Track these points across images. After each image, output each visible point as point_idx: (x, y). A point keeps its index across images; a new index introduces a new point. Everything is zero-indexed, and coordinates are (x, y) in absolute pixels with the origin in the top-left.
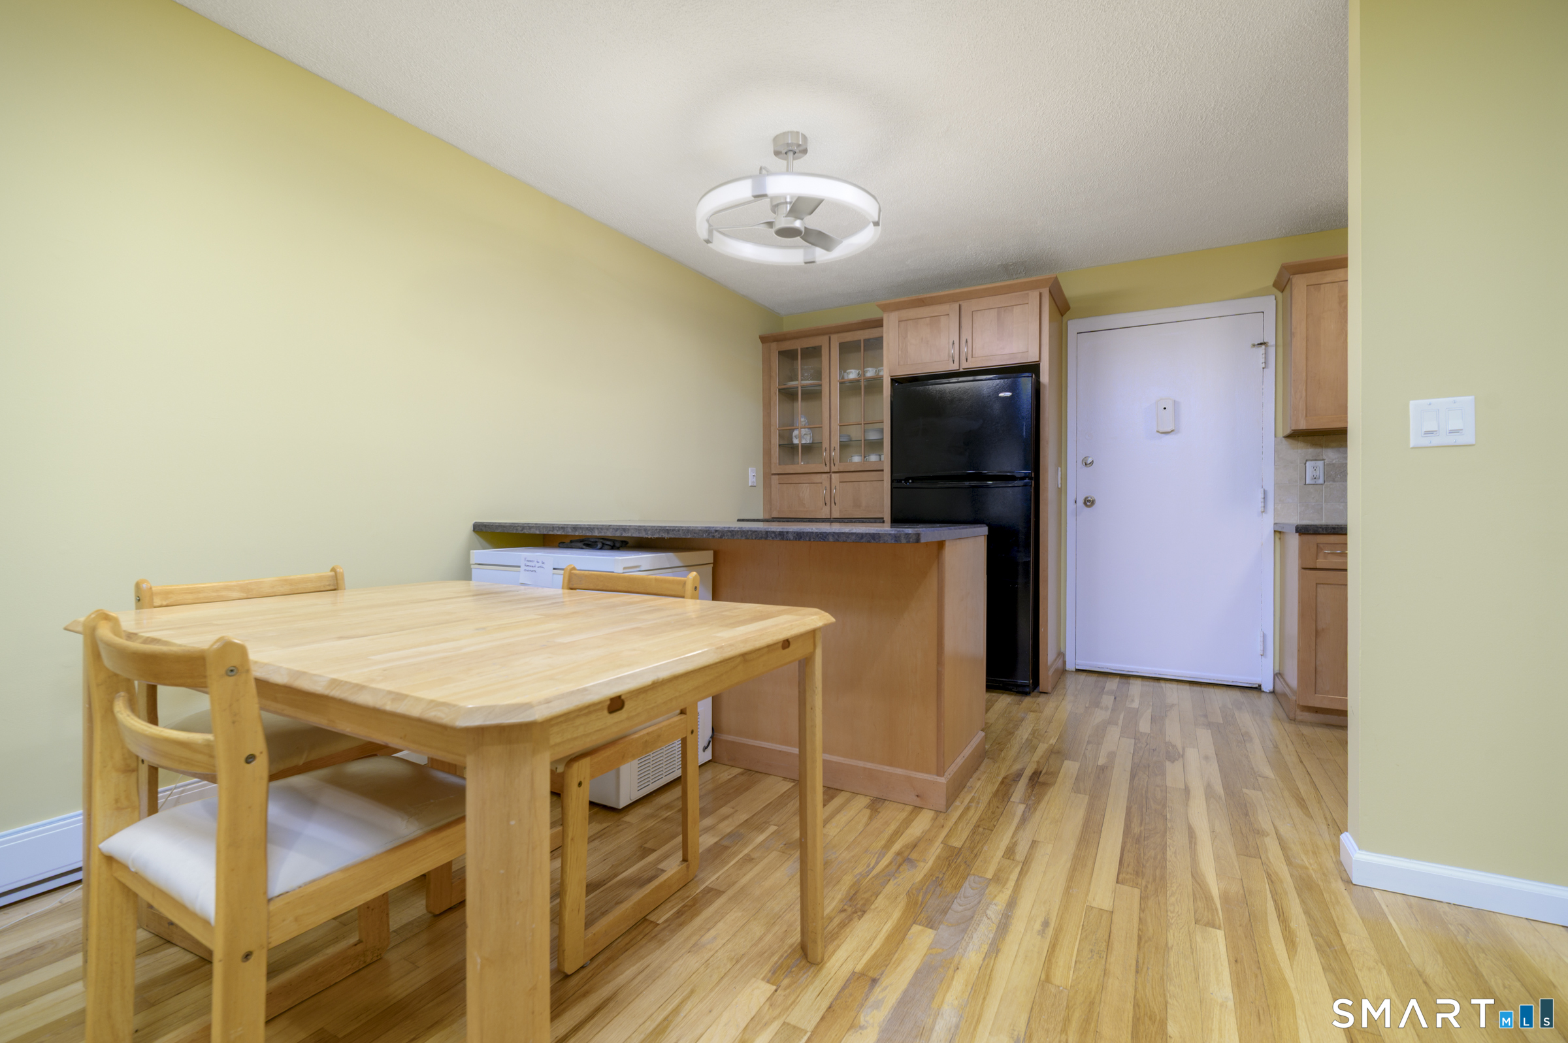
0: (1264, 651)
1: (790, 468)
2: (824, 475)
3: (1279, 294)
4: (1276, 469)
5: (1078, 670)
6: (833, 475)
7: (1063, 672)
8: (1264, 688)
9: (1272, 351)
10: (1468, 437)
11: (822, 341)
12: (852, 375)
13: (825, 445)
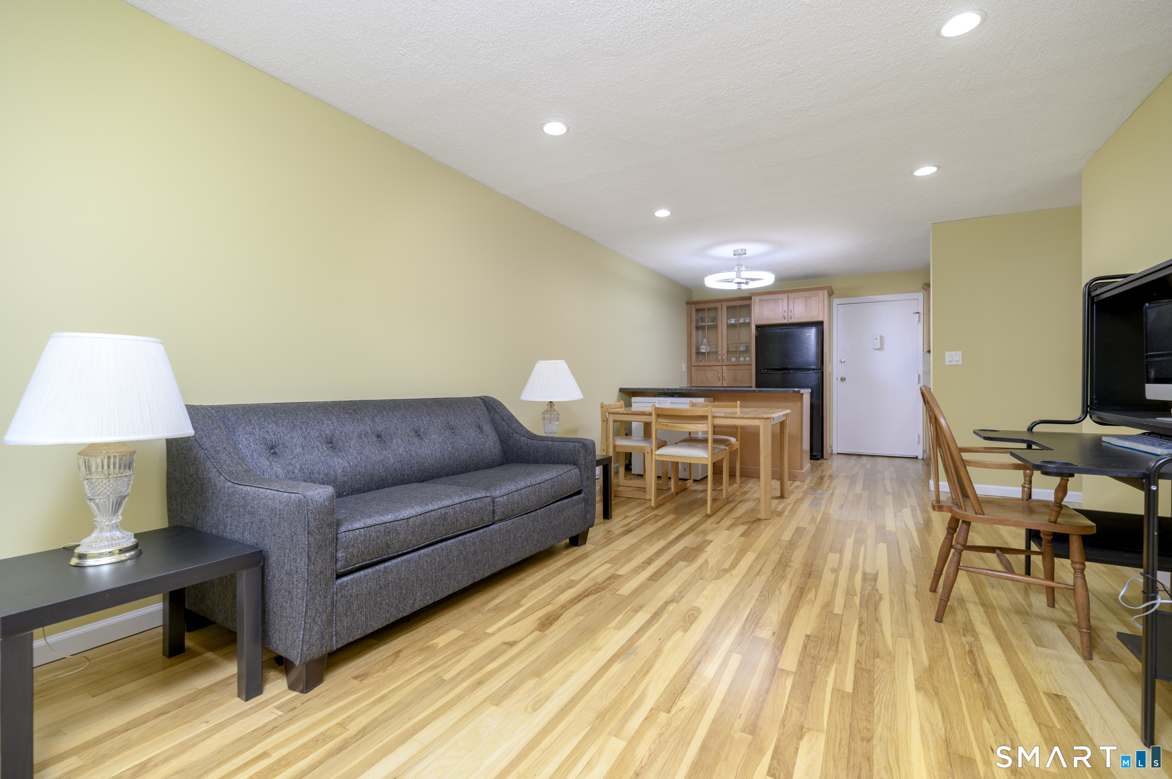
0: (919, 442)
1: (701, 364)
2: (719, 367)
3: (925, 292)
4: (924, 365)
5: (838, 453)
6: (723, 367)
7: (832, 454)
8: (919, 458)
9: (922, 316)
10: (960, 363)
11: (718, 305)
12: (733, 321)
13: (720, 353)
